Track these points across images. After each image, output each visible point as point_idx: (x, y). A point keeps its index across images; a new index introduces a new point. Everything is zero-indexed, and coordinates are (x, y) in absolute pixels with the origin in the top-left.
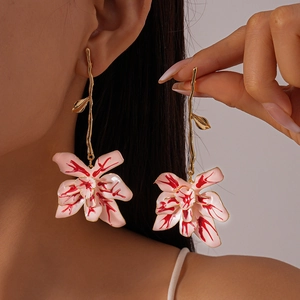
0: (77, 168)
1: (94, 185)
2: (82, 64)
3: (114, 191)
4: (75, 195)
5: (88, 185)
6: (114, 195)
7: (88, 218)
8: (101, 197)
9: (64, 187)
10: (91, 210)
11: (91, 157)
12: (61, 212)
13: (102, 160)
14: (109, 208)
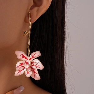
0: (24, 57)
1: (29, 63)
2: (27, 18)
3: (37, 66)
4: (22, 67)
5: (27, 63)
6: (37, 67)
7: (26, 76)
8: (32, 68)
9: (18, 64)
10: (28, 73)
11: (29, 53)
12: (17, 74)
13: (33, 54)
14: (34, 72)
